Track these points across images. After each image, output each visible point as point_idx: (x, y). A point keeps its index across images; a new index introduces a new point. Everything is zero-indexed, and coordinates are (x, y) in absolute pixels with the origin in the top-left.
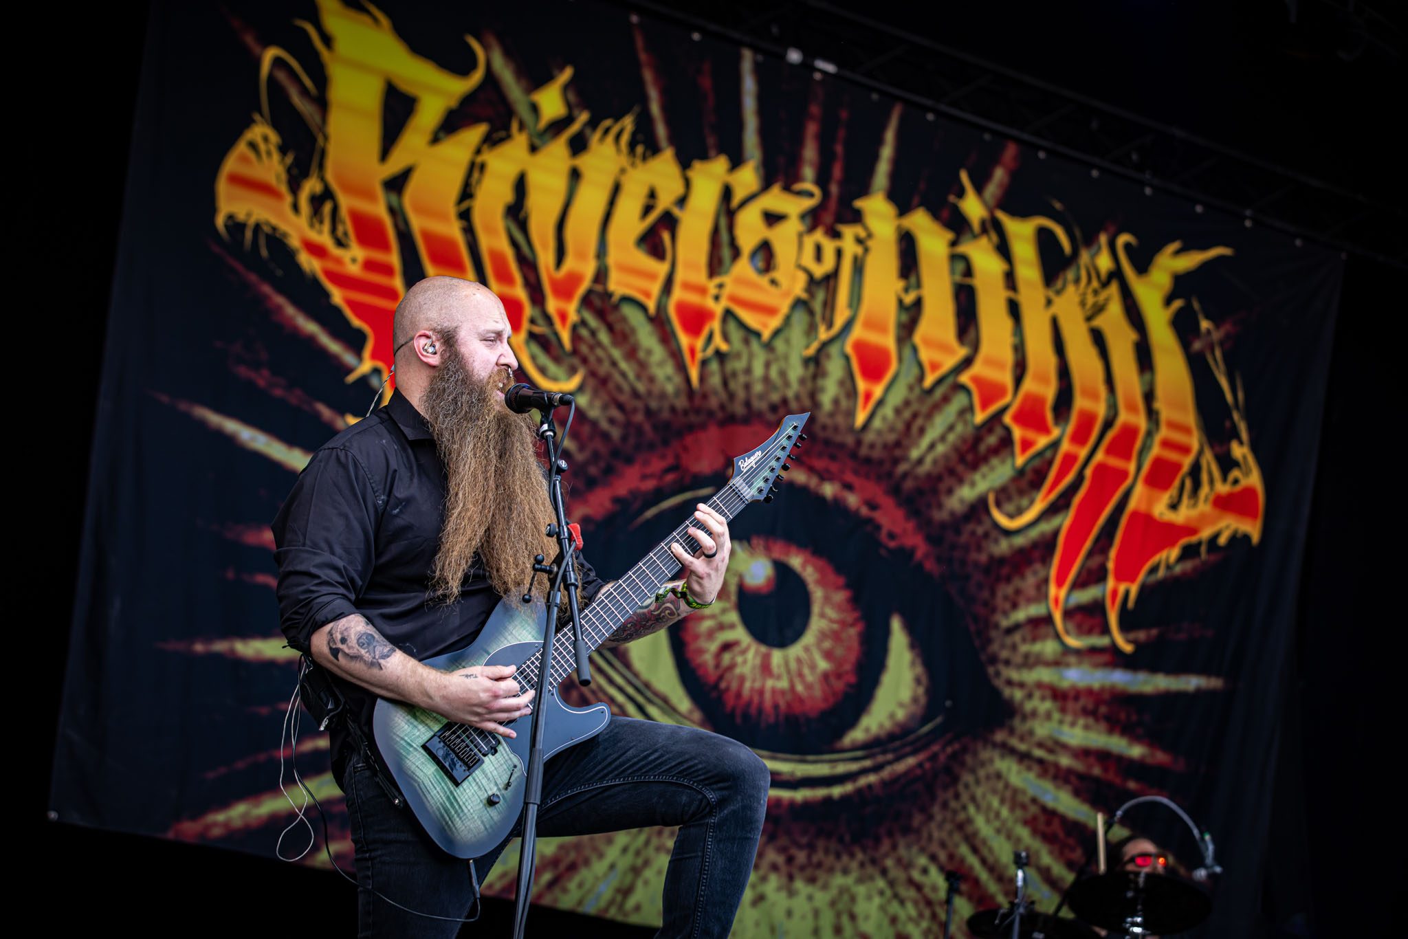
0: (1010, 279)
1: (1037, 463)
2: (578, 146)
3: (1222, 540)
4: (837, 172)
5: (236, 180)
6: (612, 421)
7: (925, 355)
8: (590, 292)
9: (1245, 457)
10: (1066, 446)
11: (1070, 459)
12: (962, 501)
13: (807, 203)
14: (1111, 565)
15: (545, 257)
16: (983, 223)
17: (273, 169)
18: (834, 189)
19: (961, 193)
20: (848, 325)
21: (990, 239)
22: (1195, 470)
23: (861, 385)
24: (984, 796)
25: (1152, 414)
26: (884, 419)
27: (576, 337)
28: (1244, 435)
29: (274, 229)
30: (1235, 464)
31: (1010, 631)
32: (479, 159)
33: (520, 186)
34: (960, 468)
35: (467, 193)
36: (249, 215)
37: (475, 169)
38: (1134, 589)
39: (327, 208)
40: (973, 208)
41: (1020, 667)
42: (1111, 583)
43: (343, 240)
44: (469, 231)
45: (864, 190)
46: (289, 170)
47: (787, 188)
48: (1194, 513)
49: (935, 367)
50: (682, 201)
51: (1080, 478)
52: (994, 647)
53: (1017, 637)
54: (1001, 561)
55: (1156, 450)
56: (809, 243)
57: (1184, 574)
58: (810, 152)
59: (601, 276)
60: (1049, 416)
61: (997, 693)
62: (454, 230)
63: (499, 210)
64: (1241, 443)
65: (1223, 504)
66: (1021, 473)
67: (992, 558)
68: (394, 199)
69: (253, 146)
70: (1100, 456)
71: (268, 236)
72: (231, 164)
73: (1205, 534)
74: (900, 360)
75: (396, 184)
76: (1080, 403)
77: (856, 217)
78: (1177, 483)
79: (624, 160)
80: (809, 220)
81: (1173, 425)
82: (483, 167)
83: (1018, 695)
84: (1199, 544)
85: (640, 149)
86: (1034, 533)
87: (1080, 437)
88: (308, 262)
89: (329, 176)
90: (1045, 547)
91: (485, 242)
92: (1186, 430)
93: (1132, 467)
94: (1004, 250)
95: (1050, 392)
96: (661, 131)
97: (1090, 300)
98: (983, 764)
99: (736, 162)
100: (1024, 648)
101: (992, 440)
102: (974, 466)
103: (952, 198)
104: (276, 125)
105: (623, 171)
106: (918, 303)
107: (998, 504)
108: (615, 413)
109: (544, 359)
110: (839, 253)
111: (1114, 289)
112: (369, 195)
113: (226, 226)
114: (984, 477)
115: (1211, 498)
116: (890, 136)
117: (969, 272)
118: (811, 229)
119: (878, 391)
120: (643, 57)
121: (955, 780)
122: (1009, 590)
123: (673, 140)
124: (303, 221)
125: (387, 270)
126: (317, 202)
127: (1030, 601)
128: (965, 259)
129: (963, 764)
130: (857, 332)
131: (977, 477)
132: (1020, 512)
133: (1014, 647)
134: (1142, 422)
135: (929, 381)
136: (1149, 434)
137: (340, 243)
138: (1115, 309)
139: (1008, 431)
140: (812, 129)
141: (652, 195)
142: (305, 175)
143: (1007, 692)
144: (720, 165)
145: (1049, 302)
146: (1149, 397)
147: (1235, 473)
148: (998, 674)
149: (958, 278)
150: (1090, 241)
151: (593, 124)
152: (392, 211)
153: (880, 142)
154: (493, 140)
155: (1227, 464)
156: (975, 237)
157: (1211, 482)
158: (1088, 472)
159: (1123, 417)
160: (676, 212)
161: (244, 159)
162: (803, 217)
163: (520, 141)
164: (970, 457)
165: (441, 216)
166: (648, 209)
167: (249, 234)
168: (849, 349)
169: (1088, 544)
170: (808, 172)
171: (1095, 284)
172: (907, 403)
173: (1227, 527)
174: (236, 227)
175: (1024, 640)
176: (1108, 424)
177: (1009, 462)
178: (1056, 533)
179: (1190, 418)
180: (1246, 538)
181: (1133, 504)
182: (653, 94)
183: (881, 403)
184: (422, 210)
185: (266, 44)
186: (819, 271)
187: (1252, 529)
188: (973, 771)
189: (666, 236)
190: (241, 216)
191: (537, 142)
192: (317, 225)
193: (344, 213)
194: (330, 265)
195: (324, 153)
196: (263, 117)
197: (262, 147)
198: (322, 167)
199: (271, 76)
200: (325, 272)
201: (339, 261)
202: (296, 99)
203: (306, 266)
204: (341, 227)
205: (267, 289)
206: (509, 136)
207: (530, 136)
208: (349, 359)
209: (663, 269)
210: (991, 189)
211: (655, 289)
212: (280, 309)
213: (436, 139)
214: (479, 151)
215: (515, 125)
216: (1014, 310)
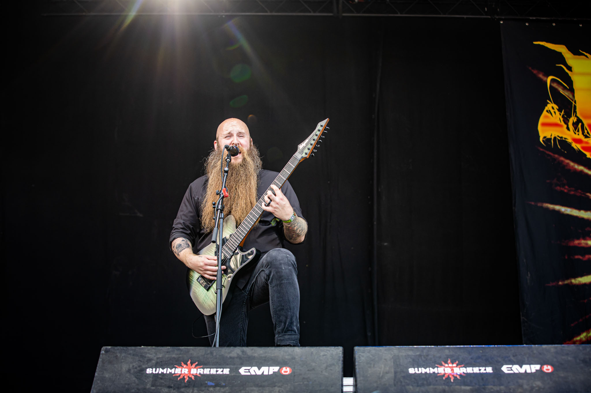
5: (544, 124)
17: (557, 117)
29: (562, 138)
36: (551, 136)
39: (580, 125)
43: (588, 135)
46: (563, 117)
69: (549, 112)
71: (559, 140)
72: (542, 120)
88: (576, 146)
89: (578, 115)
104: (555, 103)
113: (543, 141)
124: (572, 132)
126: (575, 125)
137: (586, 137)
142: (570, 116)
161: (546, 117)
167: (552, 142)
174: (547, 140)
190: (549, 137)
192: (577, 133)
193: (586, 125)
194: (584, 145)
195: (575, 107)
196: (551, 101)
197: (552, 111)
198: (575, 112)
199: (551, 86)
200: (583, 148)
201: (587, 143)
202: (562, 91)
203: (575, 148)
204: (586, 131)
205: (562, 159)
212: (568, 164)
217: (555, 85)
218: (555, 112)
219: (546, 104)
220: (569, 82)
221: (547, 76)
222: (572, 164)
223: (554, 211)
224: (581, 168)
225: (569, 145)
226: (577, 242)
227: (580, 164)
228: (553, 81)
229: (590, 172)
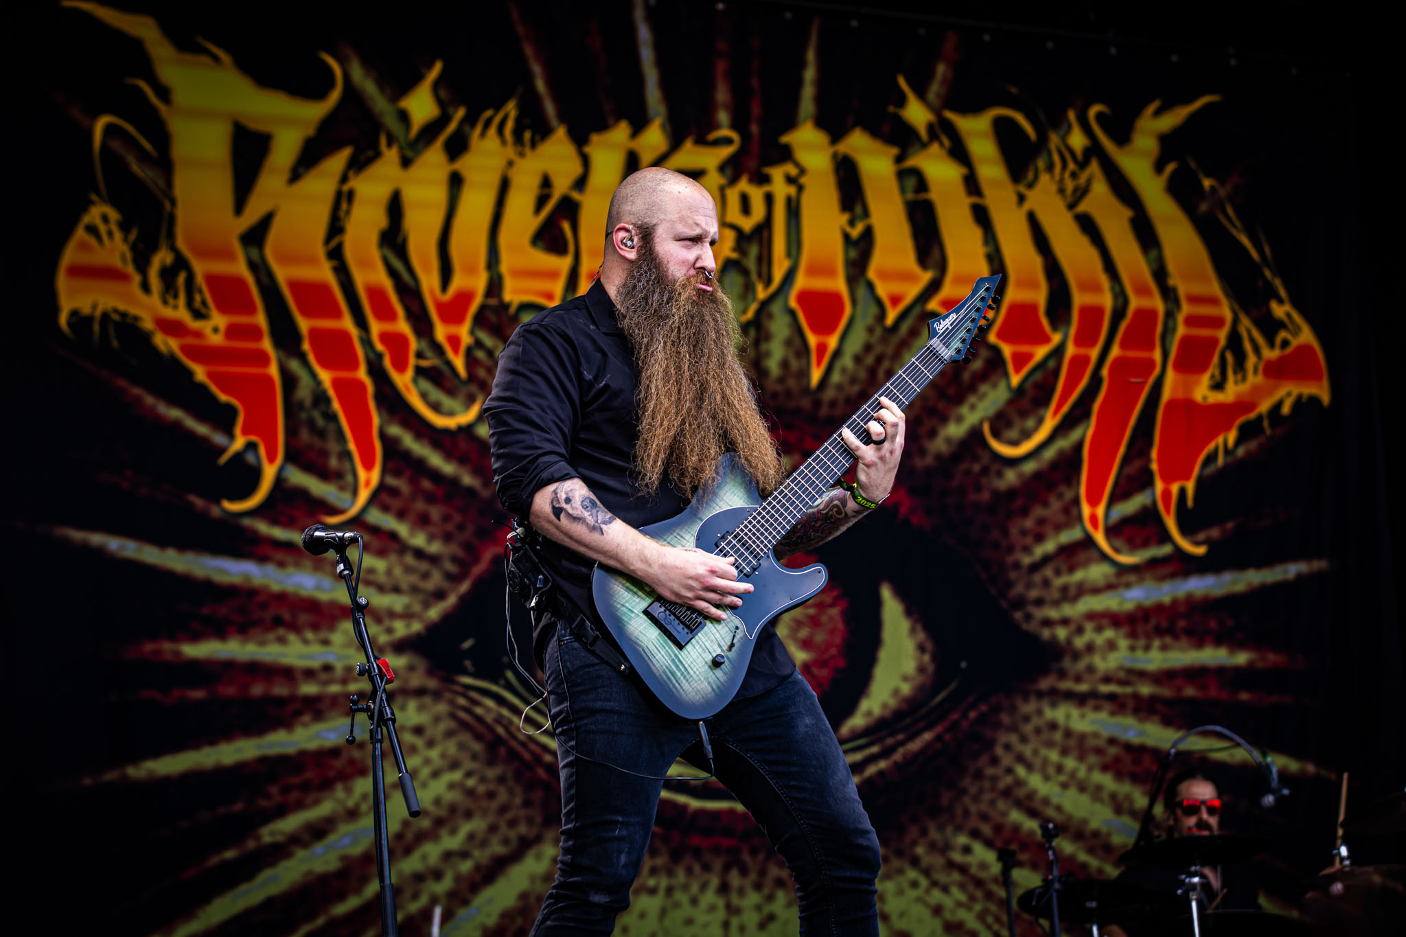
0: (971, 183)
1: (1038, 376)
2: (457, 147)
3: (1286, 409)
4: (756, 110)
5: (77, 271)
7: (883, 289)
8: (483, 307)
9: (1289, 316)
10: (1071, 350)
11: (1079, 363)
13: (726, 152)
14: (1155, 466)
15: (429, 281)
16: (930, 127)
17: (116, 249)
18: (755, 129)
19: (902, 101)
20: (790, 276)
21: (942, 144)
22: (1235, 341)
23: (813, 339)
24: (1035, 752)
25: (1169, 294)
27: (471, 360)
28: (1283, 292)
29: (124, 315)
30: (1280, 325)
31: (1035, 567)
32: (346, 188)
33: (395, 207)
35: (336, 228)
36: (95, 307)
37: (343, 199)
38: (1190, 486)
39: (181, 278)
40: (917, 114)
41: (1057, 603)
42: (1159, 485)
43: (203, 310)
44: (342, 270)
45: (791, 123)
46: (134, 248)
47: (701, 141)
49: (896, 300)
50: (581, 183)
51: (1096, 380)
52: (1019, 589)
53: (1048, 572)
54: (1012, 493)
55: (1181, 330)
56: (733, 196)
57: (1248, 456)
58: (722, 95)
59: (494, 287)
60: (1045, 322)
61: (1034, 638)
62: (325, 273)
63: (374, 238)
64: (1281, 301)
65: (1275, 371)
66: (1019, 392)
68: (254, 253)
69: (92, 229)
70: (1115, 351)
71: (116, 323)
72: (69, 256)
73: (1265, 407)
75: (255, 236)
76: (1079, 299)
77: (785, 154)
78: (1216, 360)
79: (510, 152)
80: (729, 171)
81: (1194, 299)
82: (351, 195)
83: (1062, 633)
84: (1260, 419)
85: (527, 135)
86: (1050, 454)
87: (1085, 339)
88: (166, 343)
89: (181, 244)
90: (1067, 466)
91: (361, 279)
92: (1213, 301)
93: (1157, 355)
94: (959, 152)
95: (1040, 297)
96: (550, 108)
97: (1070, 185)
98: (1027, 719)
99: (639, 125)
100: (1059, 582)
101: (979, 364)
103: (891, 109)
104: (112, 203)
105: (510, 164)
106: (868, 234)
107: (996, 433)
109: (435, 393)
110: (769, 199)
111: (1094, 167)
112: (228, 255)
113: (69, 324)
115: (1261, 368)
116: (811, 56)
117: (922, 184)
118: (733, 181)
119: (832, 342)
120: (520, 30)
121: (991, 744)
122: (1029, 523)
123: (562, 118)
124: (155, 300)
125: (255, 333)
126: (168, 275)
127: (1058, 528)
128: (917, 173)
129: (998, 725)
130: (802, 282)
132: (1026, 435)
133: (1046, 583)
134: (1159, 305)
135: (891, 317)
136: (1170, 315)
137: (199, 315)
138: (1100, 188)
139: (997, 350)
140: (721, 67)
141: (546, 182)
142: (154, 248)
143: (1046, 633)
144: (620, 133)
145: (1021, 199)
146: (1160, 274)
147: (1283, 334)
148: (1028, 617)
149: (910, 196)
150: (1056, 121)
151: (471, 119)
152: (253, 266)
153: (802, 65)
154: (358, 164)
155: (1270, 327)
156: (924, 146)
157: (1257, 350)
158: (1105, 372)
159: (1135, 303)
160: (576, 195)
161: (83, 246)
162: (722, 168)
163: (390, 158)
165: (311, 261)
166: (541, 201)
167: (96, 328)
169: (1122, 449)
170: (723, 117)
173: (1288, 394)
174: (82, 323)
175: (1058, 572)
176: (1119, 314)
177: (1003, 383)
178: (1079, 446)
179: (1215, 287)
180: (1314, 401)
181: (1167, 394)
184: (285, 259)
186: (747, 224)
187: (1322, 391)
188: (1014, 728)
189: (566, 226)
190: (86, 310)
191: (409, 153)
192: (171, 301)
193: (200, 280)
194: (190, 341)
195: (172, 219)
196: (99, 195)
197: (102, 228)
198: (171, 236)
199: (103, 147)
200: (185, 349)
201: (198, 334)
202: (135, 167)
203: (162, 348)
204: (198, 298)
205: (122, 383)
206: (378, 155)
207: (401, 149)
208: (219, 438)
209: (564, 263)
210: (935, 90)
211: (558, 288)
212: (138, 400)
213: (295, 176)
214: (344, 179)
215: (383, 141)
216: (981, 216)
217: (116, 145)
218: (110, 234)
219: (85, 206)
220: (161, 137)
221: (95, 116)
222: (149, 400)
223: (86, 548)
224: (175, 413)
225: (146, 337)
226: (149, 647)
227: (173, 402)
228: (110, 130)
229: (202, 429)
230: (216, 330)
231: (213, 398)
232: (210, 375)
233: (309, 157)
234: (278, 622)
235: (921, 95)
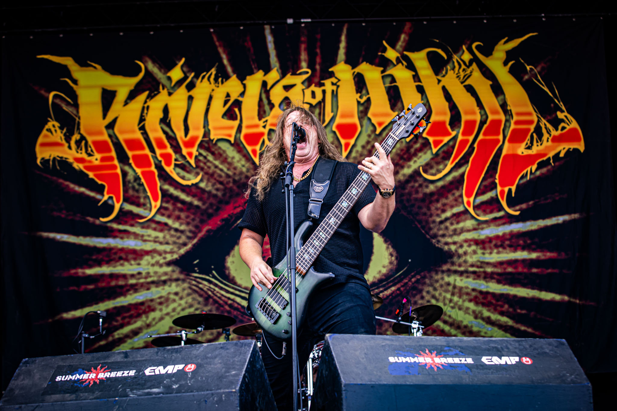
0: (416, 78)
1: (445, 148)
2: (191, 87)
3: (562, 155)
4: (318, 60)
5: (43, 145)
6: (217, 190)
7: (374, 121)
8: (202, 141)
9: (566, 117)
10: (460, 137)
11: (464, 143)
12: (404, 175)
13: (305, 77)
14: (497, 181)
15: (180, 134)
16: (398, 59)
17: (58, 136)
18: (318, 67)
19: (385, 50)
20: (333, 119)
21: (403, 64)
22: (538, 130)
23: (343, 141)
24: (440, 294)
25: (507, 112)
26: (357, 152)
27: (197, 160)
28: (563, 108)
29: (61, 158)
30: (562, 121)
31: (441, 222)
32: (146, 105)
33: (166, 110)
34: (401, 162)
35: (142, 119)
36: (50, 156)
37: (145, 109)
38: (514, 188)
39: (83, 143)
40: (391, 54)
41: (451, 236)
42: (499, 188)
43: (92, 153)
44: (145, 134)
45: (334, 63)
46: (65, 135)
47: (294, 74)
48: (541, 148)
49: (380, 124)
50: (242, 94)
51: (472, 148)
52: (435, 231)
53: (448, 224)
54: (432, 194)
55: (513, 126)
56: (308, 92)
57: (542, 174)
58: (304, 56)
59: (207, 134)
60: (449, 127)
61: (441, 250)
62: (138, 135)
63: (158, 121)
64: (562, 111)
65: (556, 140)
66: (437, 154)
67: (425, 194)
68: (111, 131)
69: (49, 130)
70: (481, 137)
71: (58, 161)
72: (40, 140)
73: (551, 154)
74: (362, 126)
75: (111, 126)
76: (464, 118)
77: (332, 75)
78: (529, 137)
79: (213, 86)
80: (306, 84)
81: (518, 114)
82: (148, 107)
83: (453, 248)
84: (549, 159)
85: (220, 79)
86: (449, 178)
87: (467, 132)
88: (76, 166)
89: (82, 132)
90: (458, 183)
91: (152, 136)
92: (530, 114)
93: (501, 137)
94: (411, 66)
95: (447, 118)
96: (229, 69)
97: (462, 74)
98: (437, 281)
99: (267, 70)
100: (452, 227)
101: (418, 146)
102: (409, 159)
103: (380, 53)
104: (57, 120)
105: (213, 90)
106: (369, 100)
107: (425, 171)
108: (219, 186)
109: (183, 173)
110: (324, 92)
111: (474, 65)
112: (100, 133)
113: (41, 163)
114: (415, 162)
115: (550, 138)
116: (343, 38)
117: (393, 80)
118: (309, 86)
119: (352, 142)
120: (217, 43)
121: (421, 291)
122: (439, 205)
123: (234, 72)
124: (73, 151)
125: (112, 159)
126: (78, 143)
127: (452, 207)
128: (391, 76)
129: (424, 284)
130: (338, 121)
131: (411, 163)
132: (439, 171)
133: (447, 228)
134: (502, 117)
135: (378, 131)
136: (507, 121)
137: (90, 155)
138: (477, 74)
139: (427, 139)
140: (303, 46)
141: (228, 95)
142: (72, 134)
143: (446, 248)
144: (259, 75)
145: (439, 81)
146: (504, 106)
147: (563, 124)
148: (439, 241)
149: (388, 85)
150: (457, 50)
151: (197, 77)
152: (110, 136)
153: (339, 41)
154: (150, 97)
155: (556, 122)
156: (395, 66)
157: (549, 132)
158: (475, 145)
159: (491, 117)
160: (240, 99)
161: (46, 136)
162: (303, 83)
163: (164, 93)
164: (405, 156)
165: (133, 131)
166: (226, 102)
167: (51, 163)
168: (334, 129)
169: (483, 175)
170: (304, 64)
171: (463, 67)
172: (368, 142)
173: (564, 149)
174: (45, 162)
175: (452, 224)
176: (482, 123)
177: (429, 152)
178: (463, 175)
179: (530, 108)
180: (576, 150)
181: (504, 152)
182: (224, 56)
183: (354, 146)
184: (121, 132)
185: (49, 92)
186: (314, 102)
187: (581, 146)
188: (431, 285)
189: (236, 110)
190: (47, 157)
191: (171, 91)
192: (80, 152)
193: (90, 143)
194: (87, 164)
195: (79, 124)
196: (51, 118)
197: (53, 129)
198: (79, 129)
199: (53, 102)
200: (85, 167)
201: (90, 162)
202: (65, 108)
203: (77, 168)
204: (89, 149)
205: (61, 181)
206: (159, 92)
207: (168, 90)
208: (98, 197)
209: (236, 123)
210: (400, 45)
211: (233, 132)
212: (68, 186)
213: (126, 103)
214: (146, 102)
215: (161, 87)
216: (421, 90)
217: (58, 101)
218: (56, 131)
219: (46, 122)
220: (74, 96)
222: (72, 186)
223: (49, 239)
224: (82, 190)
225: (70, 165)
226: (73, 271)
227: (80, 185)
228: (55, 96)
229: (92, 194)
230: (97, 160)
231: (97, 183)
232: (95, 175)
233: (132, 96)
234: (121, 258)
235: (393, 47)
